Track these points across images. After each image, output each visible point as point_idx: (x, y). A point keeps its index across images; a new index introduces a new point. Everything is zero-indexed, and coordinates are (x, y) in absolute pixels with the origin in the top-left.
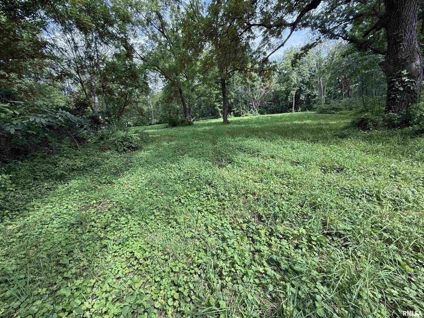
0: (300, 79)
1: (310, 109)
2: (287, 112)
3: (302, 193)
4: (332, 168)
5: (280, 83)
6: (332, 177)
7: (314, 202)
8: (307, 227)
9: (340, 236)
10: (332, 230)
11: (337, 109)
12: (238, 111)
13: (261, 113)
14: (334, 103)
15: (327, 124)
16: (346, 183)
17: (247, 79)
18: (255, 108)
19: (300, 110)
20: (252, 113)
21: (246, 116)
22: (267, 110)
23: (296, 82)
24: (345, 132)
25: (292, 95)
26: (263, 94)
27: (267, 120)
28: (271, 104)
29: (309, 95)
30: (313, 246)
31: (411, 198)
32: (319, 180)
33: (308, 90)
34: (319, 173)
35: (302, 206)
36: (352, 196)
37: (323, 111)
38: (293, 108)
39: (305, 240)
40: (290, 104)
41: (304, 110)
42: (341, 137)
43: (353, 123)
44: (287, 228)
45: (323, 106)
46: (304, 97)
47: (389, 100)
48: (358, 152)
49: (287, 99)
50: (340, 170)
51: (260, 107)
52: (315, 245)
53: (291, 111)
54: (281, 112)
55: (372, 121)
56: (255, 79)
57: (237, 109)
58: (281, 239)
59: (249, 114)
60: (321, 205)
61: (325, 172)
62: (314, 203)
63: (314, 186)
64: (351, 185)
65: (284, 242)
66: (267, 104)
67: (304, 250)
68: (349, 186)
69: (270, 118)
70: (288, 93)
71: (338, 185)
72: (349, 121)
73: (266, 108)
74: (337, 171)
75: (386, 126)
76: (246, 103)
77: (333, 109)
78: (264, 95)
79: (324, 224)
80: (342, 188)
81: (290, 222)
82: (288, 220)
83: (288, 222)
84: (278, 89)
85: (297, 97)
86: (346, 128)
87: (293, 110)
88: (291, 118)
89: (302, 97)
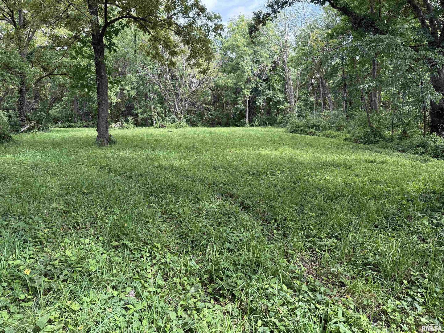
0: (257, 71)
1: (273, 123)
2: (237, 126)
5: (223, 72)
12: (145, 115)
13: (192, 124)
18: (179, 112)
19: (256, 124)
20: (173, 122)
21: (162, 126)
22: (202, 119)
23: (251, 74)
25: (245, 97)
26: (194, 87)
28: (208, 109)
29: (269, 100)
33: (267, 91)
38: (247, 119)
40: (240, 112)
41: (263, 124)
46: (262, 102)
49: (235, 103)
51: (189, 112)
53: (243, 125)
54: (227, 125)
57: (144, 112)
59: (168, 124)
66: (203, 108)
69: (208, 136)
70: (237, 91)
73: (200, 115)
76: (162, 101)
78: (197, 90)
84: (221, 83)
85: (252, 101)
87: (247, 122)
89: (260, 102)
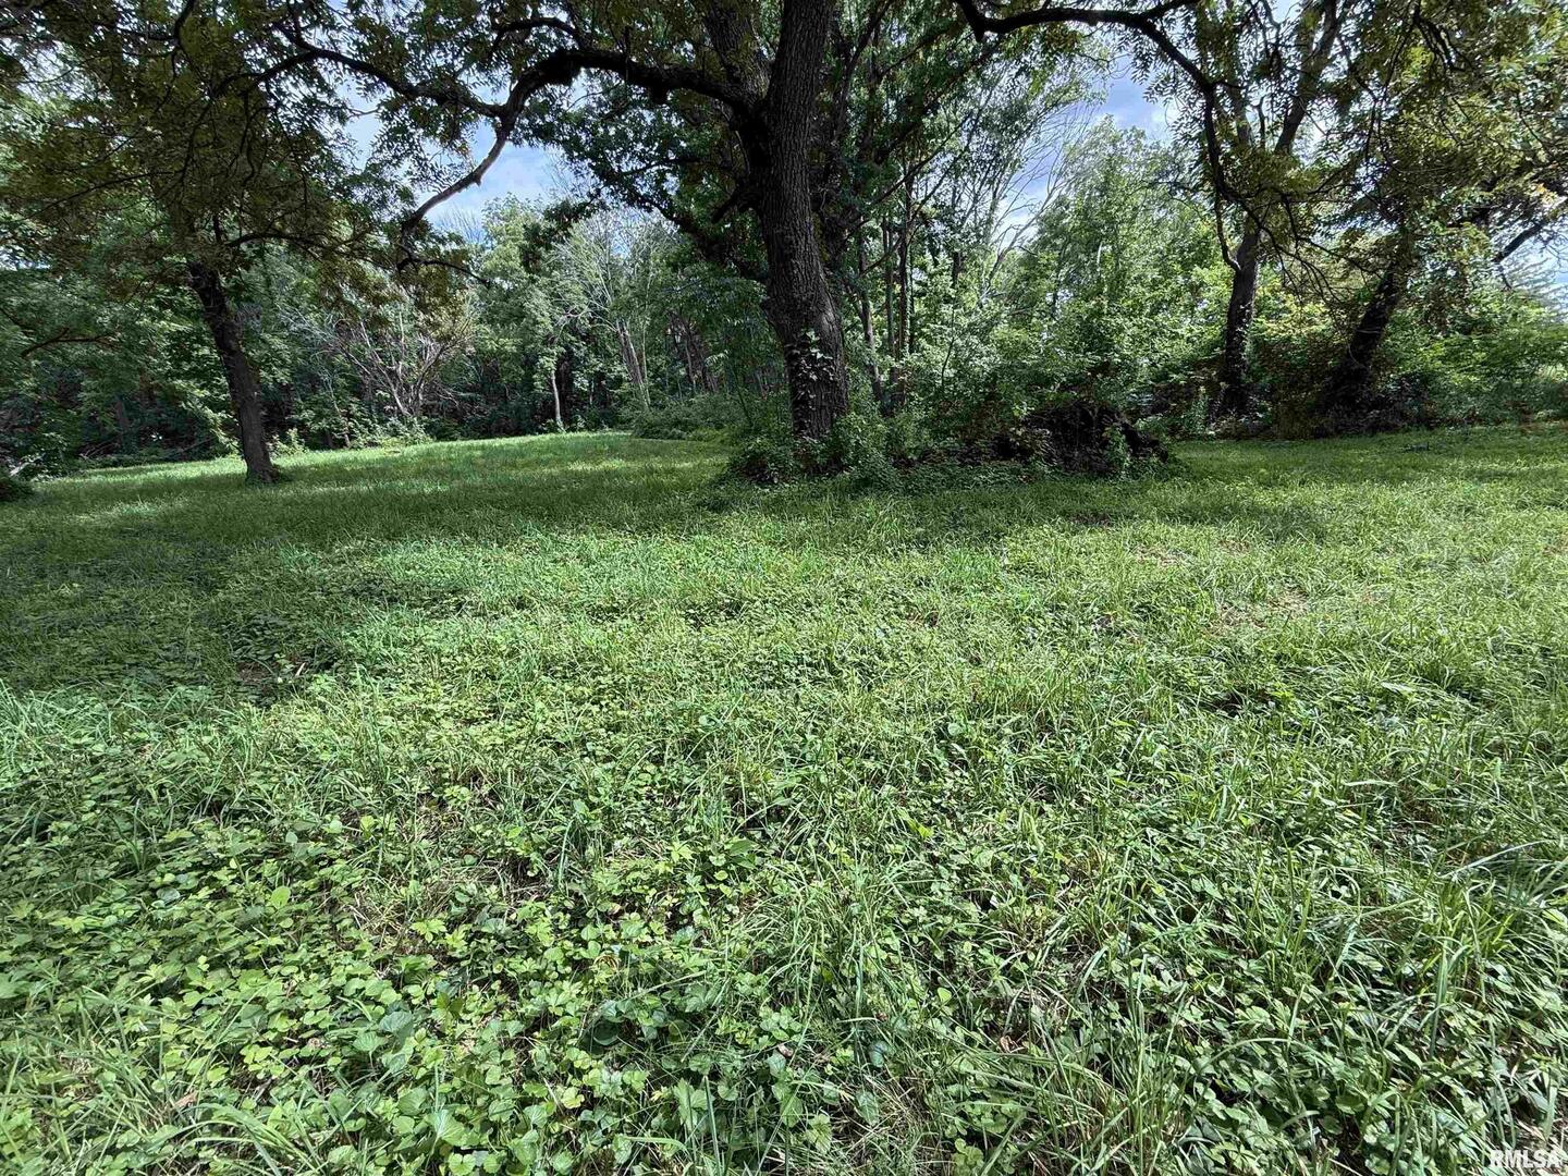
0: (562, 319)
1: (614, 422)
2: (541, 432)
3: (648, 714)
4: (714, 606)
5: (491, 322)
6: (720, 633)
7: (689, 735)
8: (689, 829)
9: (778, 814)
10: (757, 806)
11: (686, 426)
12: (323, 424)
13: (441, 434)
14: (677, 407)
15: (672, 471)
16: (755, 647)
17: (345, 288)
18: (405, 411)
19: (581, 425)
20: (396, 434)
21: (372, 444)
22: (462, 422)
23: (550, 328)
24: (721, 492)
25: (546, 373)
26: (429, 357)
27: (470, 461)
28: (472, 401)
29: (600, 376)
30: (723, 887)
31: (887, 648)
32: (688, 656)
33: (594, 361)
34: (680, 631)
35: (658, 761)
36: (779, 682)
37: (649, 431)
38: (559, 417)
39: (693, 880)
40: (545, 402)
41: (594, 425)
42: (713, 509)
43: (733, 465)
44: (631, 864)
45: (650, 415)
46: (586, 382)
47: (796, 404)
48: (763, 549)
49: (528, 383)
50: (734, 609)
51: (427, 410)
52: (725, 882)
53: (553, 429)
54: (519, 432)
55: (773, 459)
56: (384, 293)
57: (319, 416)
58: (616, 916)
59: (380, 437)
60: (711, 737)
61: (698, 626)
62: (693, 737)
63: (680, 680)
64: (769, 648)
65: (633, 925)
66: (458, 398)
67: (698, 918)
68: (765, 652)
69: (479, 453)
70: (530, 363)
71: (740, 657)
72: (724, 460)
73: (454, 414)
74: (728, 613)
75: (803, 471)
76: (357, 389)
77: (677, 423)
78: (437, 361)
79: (734, 795)
80: (750, 665)
81: (634, 834)
82: (628, 830)
83: (626, 839)
84: (491, 346)
85: (565, 380)
86: (721, 480)
87: (560, 423)
88: (560, 453)
89: (581, 382)
